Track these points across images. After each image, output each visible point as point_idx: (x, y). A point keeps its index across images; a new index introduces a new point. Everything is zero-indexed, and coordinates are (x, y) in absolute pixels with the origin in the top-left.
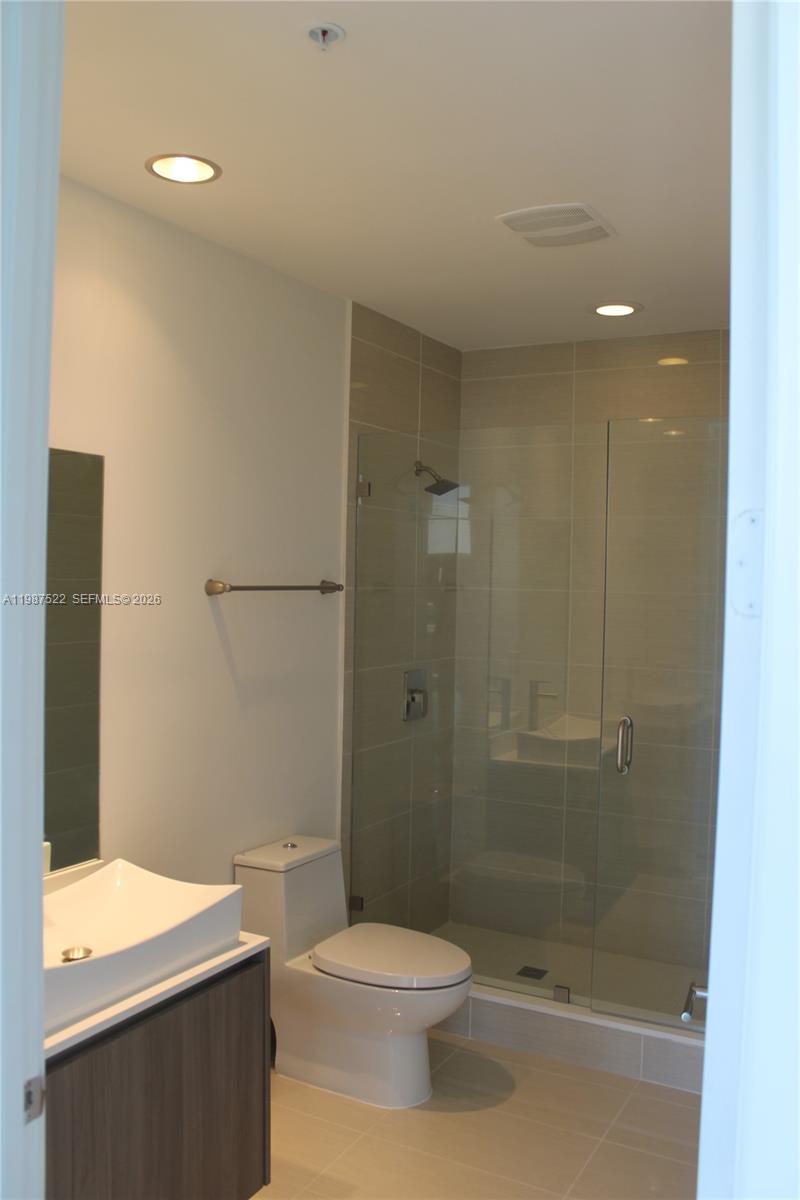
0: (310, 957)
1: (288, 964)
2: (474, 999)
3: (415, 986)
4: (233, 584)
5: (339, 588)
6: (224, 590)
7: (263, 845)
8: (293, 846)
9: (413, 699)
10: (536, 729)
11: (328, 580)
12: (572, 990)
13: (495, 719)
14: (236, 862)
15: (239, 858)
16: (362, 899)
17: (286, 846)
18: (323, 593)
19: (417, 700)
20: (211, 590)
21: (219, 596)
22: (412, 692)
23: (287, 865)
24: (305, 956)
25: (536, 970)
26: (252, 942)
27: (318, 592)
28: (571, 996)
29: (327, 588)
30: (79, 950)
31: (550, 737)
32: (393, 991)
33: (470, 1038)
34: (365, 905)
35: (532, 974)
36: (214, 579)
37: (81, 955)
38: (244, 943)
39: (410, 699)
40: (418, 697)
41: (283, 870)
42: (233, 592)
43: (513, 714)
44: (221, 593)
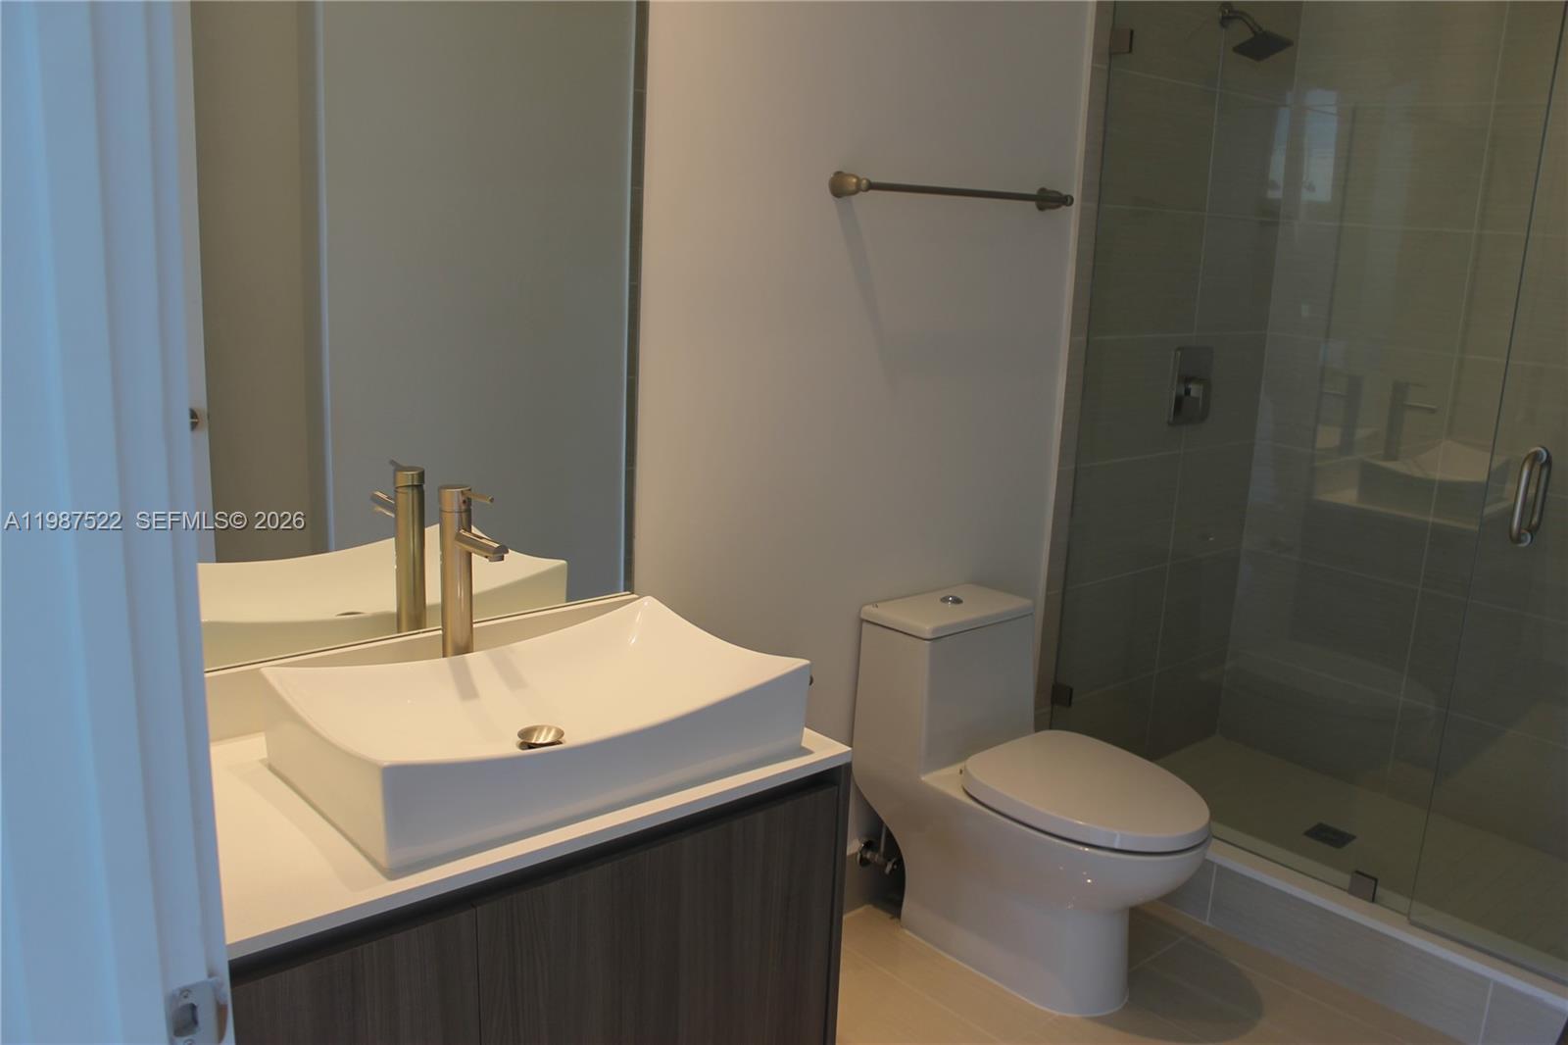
0: (961, 772)
1: (924, 778)
2: (1222, 870)
3: (1116, 846)
4: (874, 180)
5: (1065, 200)
6: (858, 189)
7: (916, 594)
8: (957, 601)
9: (1188, 392)
10: (1395, 458)
11: (1048, 188)
12: (1379, 882)
13: (1328, 437)
14: (863, 616)
15: (869, 612)
16: (1071, 690)
17: (945, 600)
18: (1041, 208)
19: (1192, 393)
20: (839, 188)
21: (853, 197)
22: (1186, 379)
23: (936, 630)
24: (954, 769)
25: (1336, 832)
26: (822, 749)
27: (1032, 205)
28: (1378, 889)
29: (1049, 200)
30: (549, 730)
31: (1417, 473)
32: (1081, 848)
33: (1207, 923)
34: (1073, 700)
35: (1329, 837)
36: (845, 172)
37: (549, 739)
38: (808, 752)
39: (1183, 393)
40: (1195, 390)
41: (929, 636)
42: (870, 192)
43: (1361, 433)
44: (855, 193)
